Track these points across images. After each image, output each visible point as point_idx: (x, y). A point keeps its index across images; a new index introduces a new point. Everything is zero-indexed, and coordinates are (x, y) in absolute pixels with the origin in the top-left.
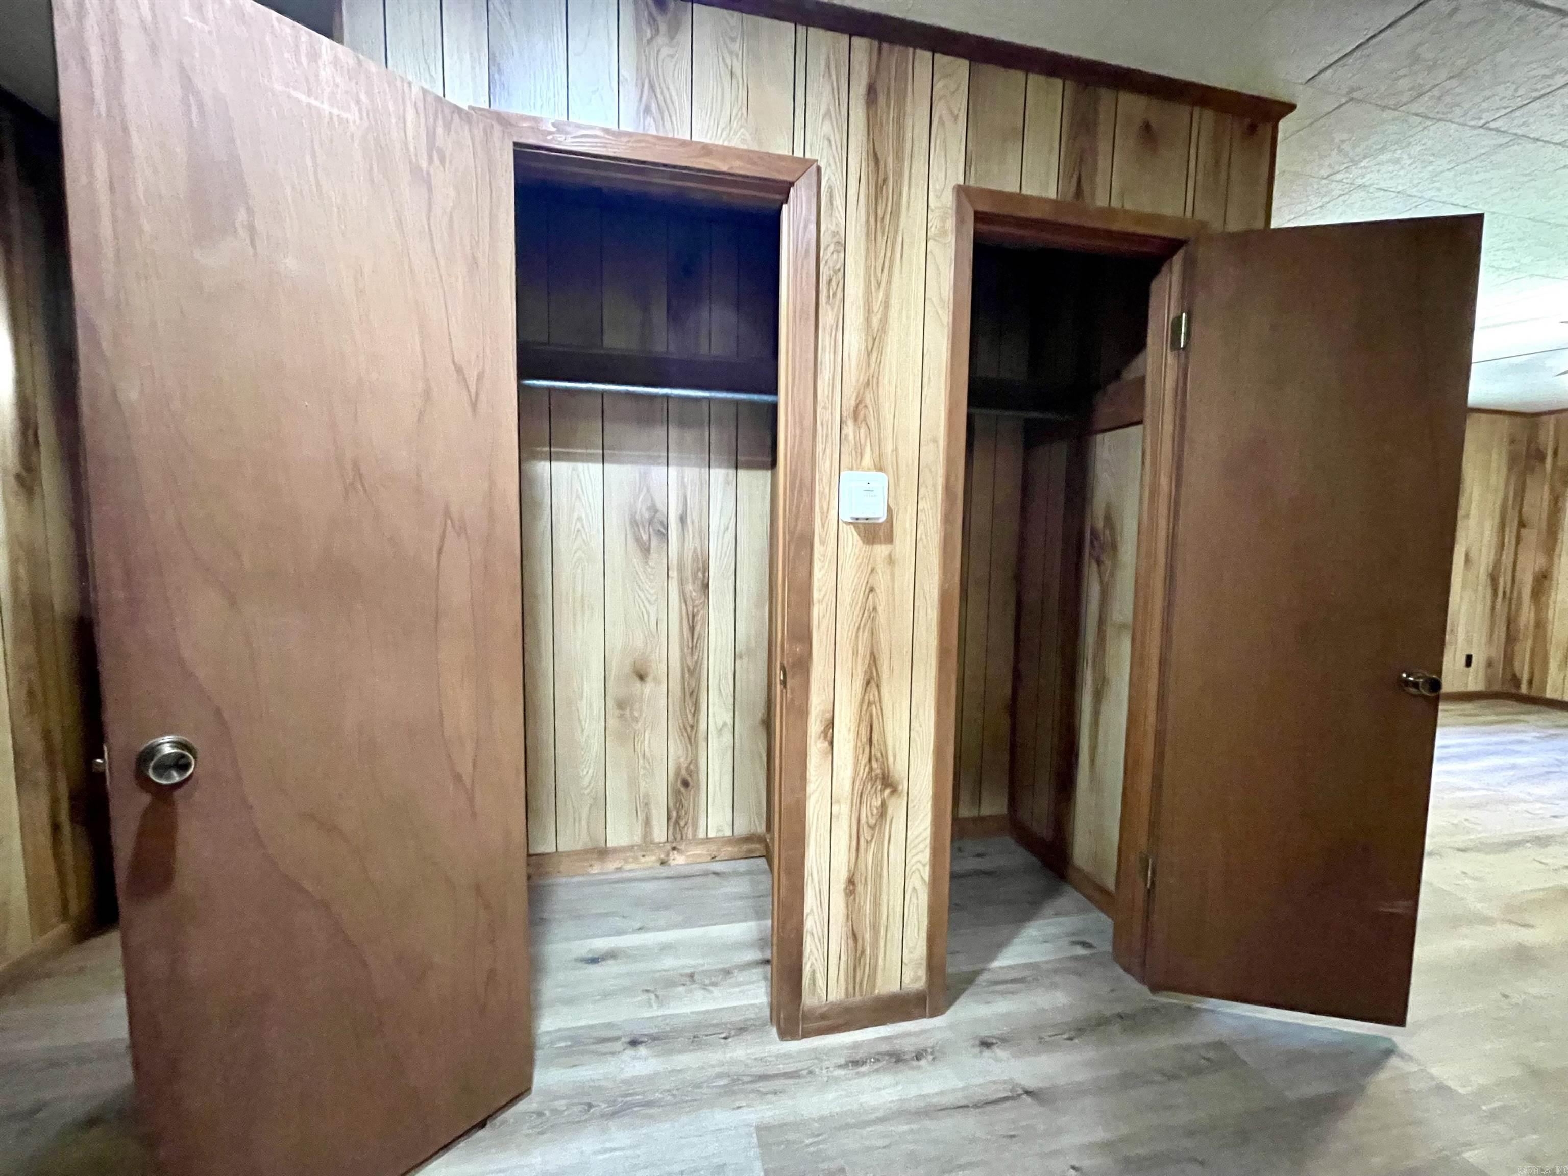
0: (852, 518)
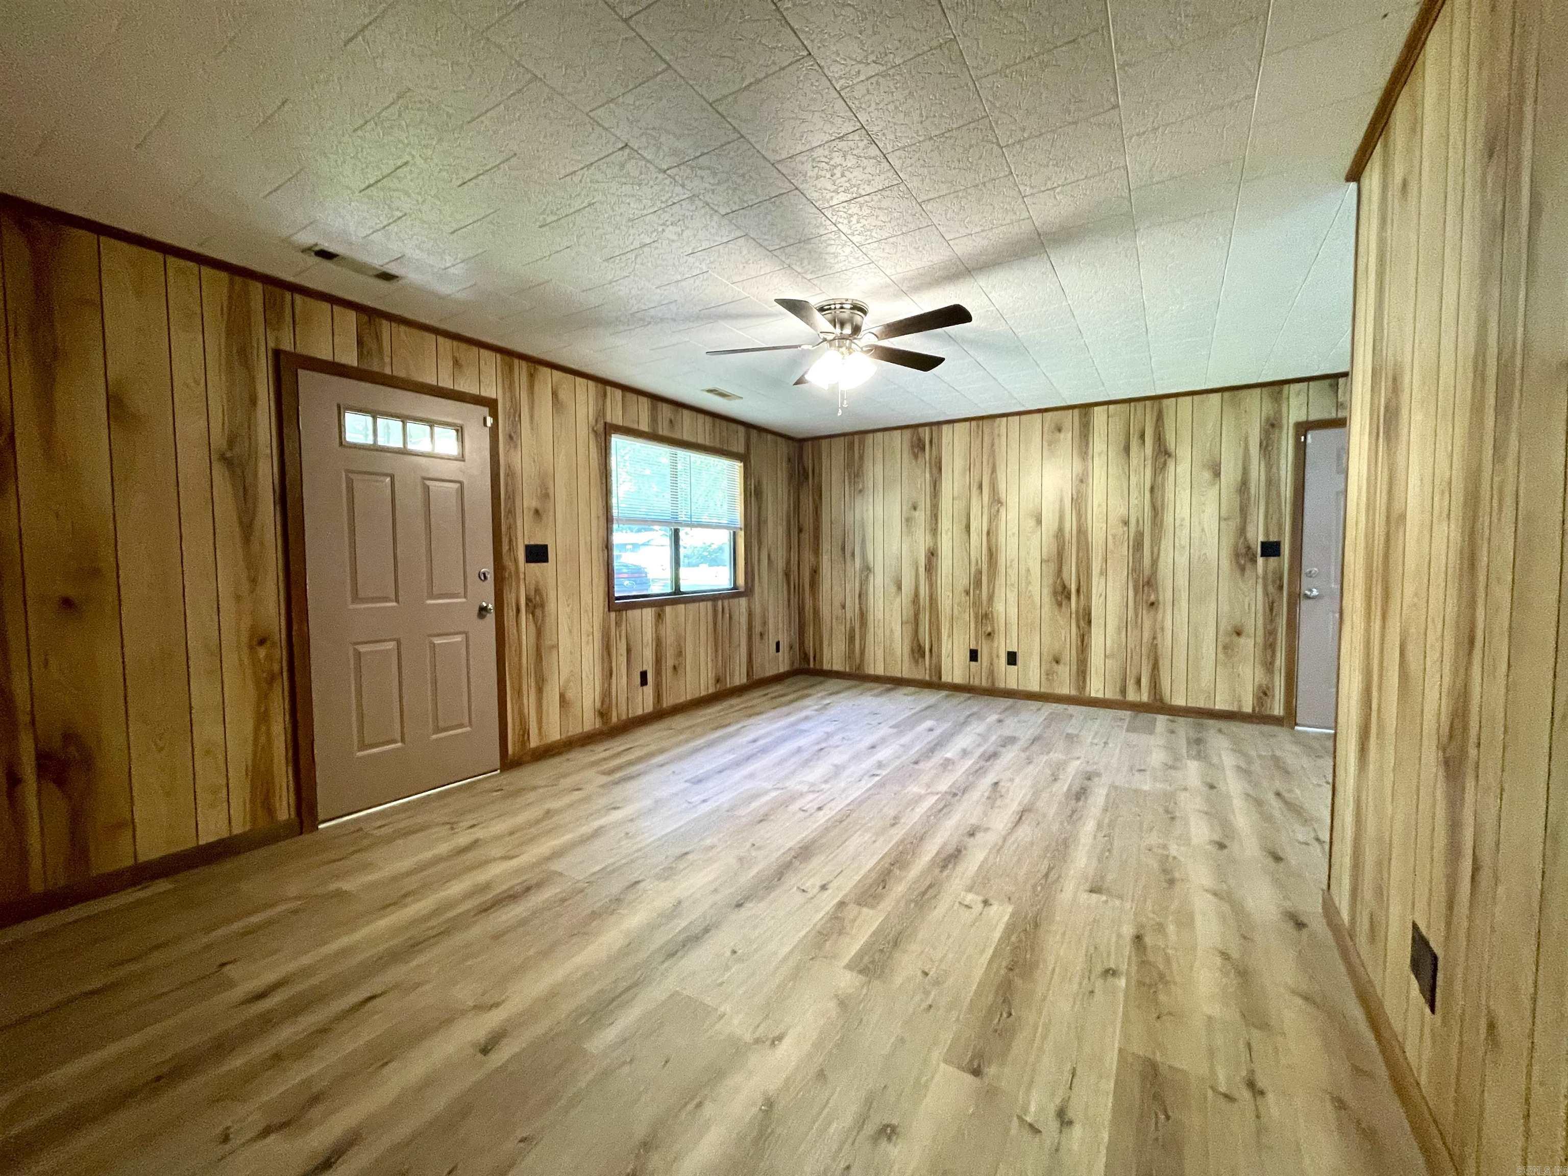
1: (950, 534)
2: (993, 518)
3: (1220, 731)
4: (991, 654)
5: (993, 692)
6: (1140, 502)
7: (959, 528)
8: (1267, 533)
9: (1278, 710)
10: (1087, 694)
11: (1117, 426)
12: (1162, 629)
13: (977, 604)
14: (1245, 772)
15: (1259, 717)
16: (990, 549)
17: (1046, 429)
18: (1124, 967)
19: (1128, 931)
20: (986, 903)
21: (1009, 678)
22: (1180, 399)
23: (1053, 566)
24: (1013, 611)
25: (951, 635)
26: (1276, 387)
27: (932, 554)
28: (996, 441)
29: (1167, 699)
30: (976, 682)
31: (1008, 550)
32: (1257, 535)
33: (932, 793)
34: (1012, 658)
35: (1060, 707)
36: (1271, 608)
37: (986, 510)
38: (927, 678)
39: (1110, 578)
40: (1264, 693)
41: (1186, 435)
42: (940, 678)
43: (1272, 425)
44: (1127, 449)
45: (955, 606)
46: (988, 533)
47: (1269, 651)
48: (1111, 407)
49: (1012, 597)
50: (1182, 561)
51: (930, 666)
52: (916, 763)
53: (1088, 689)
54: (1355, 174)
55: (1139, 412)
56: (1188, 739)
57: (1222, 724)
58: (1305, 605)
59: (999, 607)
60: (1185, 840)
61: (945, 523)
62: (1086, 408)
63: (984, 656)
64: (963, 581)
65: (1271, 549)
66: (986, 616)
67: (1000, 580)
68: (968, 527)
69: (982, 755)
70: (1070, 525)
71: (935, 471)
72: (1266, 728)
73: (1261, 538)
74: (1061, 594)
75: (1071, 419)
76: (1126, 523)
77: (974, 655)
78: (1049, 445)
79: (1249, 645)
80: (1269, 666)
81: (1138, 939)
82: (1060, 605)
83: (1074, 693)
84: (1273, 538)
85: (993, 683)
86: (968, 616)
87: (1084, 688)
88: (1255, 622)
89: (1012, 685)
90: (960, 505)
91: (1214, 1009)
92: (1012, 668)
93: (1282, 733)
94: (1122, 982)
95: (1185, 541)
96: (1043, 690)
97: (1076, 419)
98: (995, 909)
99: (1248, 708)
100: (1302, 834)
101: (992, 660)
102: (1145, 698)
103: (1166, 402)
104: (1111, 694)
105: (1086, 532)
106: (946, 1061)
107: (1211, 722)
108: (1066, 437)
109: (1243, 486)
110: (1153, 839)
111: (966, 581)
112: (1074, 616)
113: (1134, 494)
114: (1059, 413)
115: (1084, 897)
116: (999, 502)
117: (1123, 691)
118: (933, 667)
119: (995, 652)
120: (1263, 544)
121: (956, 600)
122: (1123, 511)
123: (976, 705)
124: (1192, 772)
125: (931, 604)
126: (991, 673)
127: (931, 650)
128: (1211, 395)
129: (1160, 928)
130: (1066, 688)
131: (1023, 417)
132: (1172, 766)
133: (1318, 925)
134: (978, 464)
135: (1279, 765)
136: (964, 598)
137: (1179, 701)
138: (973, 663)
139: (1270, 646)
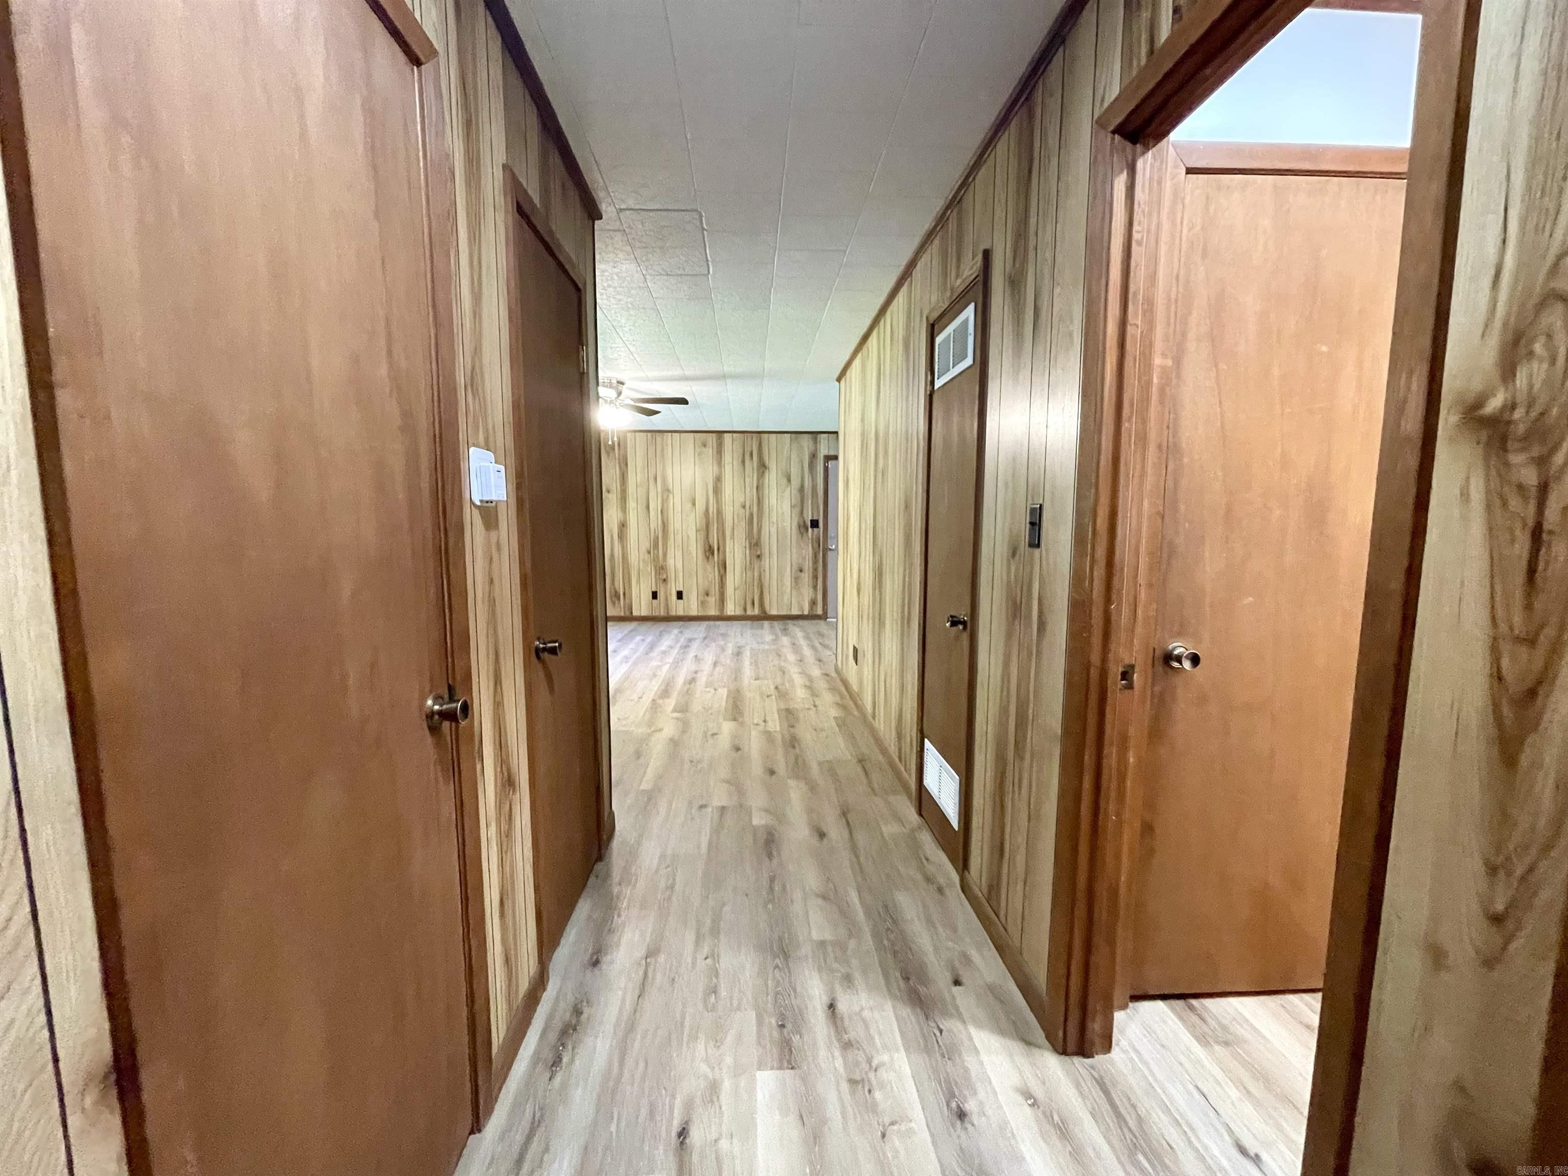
0: (481, 501)
1: (635, 511)
2: (665, 501)
3: (794, 625)
4: (666, 592)
5: (668, 619)
6: (751, 493)
7: (642, 508)
8: (813, 516)
9: (820, 611)
10: (725, 614)
11: (738, 446)
12: (764, 571)
13: (656, 559)
14: (807, 637)
15: (812, 617)
16: (663, 523)
17: (696, 446)
18: (773, 693)
19: (772, 687)
20: (715, 690)
21: (678, 608)
22: (771, 435)
23: (703, 533)
24: (679, 566)
25: (638, 582)
26: (815, 434)
27: (623, 526)
28: (665, 447)
29: (768, 612)
30: (656, 614)
31: (675, 524)
32: (809, 518)
33: (665, 664)
34: (680, 595)
35: (712, 623)
36: (815, 556)
37: (660, 496)
38: (622, 614)
39: (736, 541)
40: (813, 603)
41: (774, 455)
42: (632, 613)
43: (813, 456)
44: (743, 462)
45: (641, 562)
46: (662, 511)
47: (815, 580)
48: (735, 435)
49: (679, 554)
50: (773, 530)
51: (624, 605)
52: (647, 654)
53: (725, 611)
54: (839, 380)
55: (749, 439)
56: (781, 630)
57: (795, 622)
58: (830, 553)
59: (670, 562)
60: (786, 660)
61: (631, 504)
62: (720, 433)
63: (661, 595)
64: (645, 544)
65: (815, 524)
66: (662, 568)
67: (671, 542)
68: (648, 507)
69: (681, 647)
70: (712, 509)
71: (623, 466)
72: (815, 622)
73: (810, 518)
74: (709, 551)
75: (712, 439)
76: (744, 507)
77: (655, 595)
78: (698, 455)
79: (806, 577)
80: (815, 587)
81: (776, 688)
82: (708, 558)
83: (717, 613)
84: (815, 518)
85: (668, 613)
86: (650, 568)
87: (723, 610)
88: (808, 565)
89: (681, 613)
90: (642, 491)
91: (803, 696)
92: (680, 601)
93: (822, 622)
94: (774, 697)
95: (774, 520)
96: (700, 614)
97: (714, 440)
98: (720, 690)
99: (806, 613)
100: (828, 653)
101: (667, 597)
102: (756, 612)
103: (763, 435)
104: (739, 612)
105: (722, 512)
106: (725, 719)
107: (789, 622)
108: (710, 451)
109: (802, 489)
110: (776, 662)
111: (647, 544)
112: (716, 565)
113: (748, 490)
114: (705, 434)
115: (753, 682)
116: (668, 490)
117: (745, 610)
118: (627, 605)
119: (668, 592)
120: (811, 521)
121: (642, 558)
122: (742, 500)
123: (662, 626)
124: (785, 640)
125: (623, 562)
126: (667, 607)
127: (624, 594)
128: (786, 435)
129: (783, 684)
130: (713, 612)
131: (683, 435)
132: (776, 640)
133: (834, 674)
134: (653, 463)
135: (821, 635)
136: (647, 556)
137: (774, 612)
138: (655, 601)
139: (815, 577)
